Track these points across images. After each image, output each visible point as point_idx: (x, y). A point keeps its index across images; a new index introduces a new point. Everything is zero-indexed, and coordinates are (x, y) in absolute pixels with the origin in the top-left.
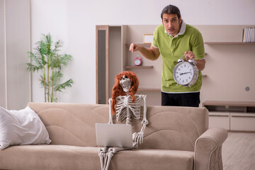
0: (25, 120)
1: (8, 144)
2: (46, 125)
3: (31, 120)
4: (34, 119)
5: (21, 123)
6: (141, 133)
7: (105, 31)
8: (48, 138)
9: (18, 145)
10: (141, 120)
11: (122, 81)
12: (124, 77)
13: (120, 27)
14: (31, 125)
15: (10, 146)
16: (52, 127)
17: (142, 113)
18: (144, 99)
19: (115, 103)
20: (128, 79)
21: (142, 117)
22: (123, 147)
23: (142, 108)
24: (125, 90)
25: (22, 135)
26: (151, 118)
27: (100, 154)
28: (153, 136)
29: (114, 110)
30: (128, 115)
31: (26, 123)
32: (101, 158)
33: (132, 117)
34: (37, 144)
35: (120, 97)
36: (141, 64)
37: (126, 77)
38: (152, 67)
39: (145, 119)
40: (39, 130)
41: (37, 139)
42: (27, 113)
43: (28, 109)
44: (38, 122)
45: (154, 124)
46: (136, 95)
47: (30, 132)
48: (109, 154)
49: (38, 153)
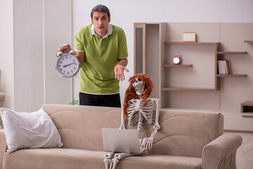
0: (36, 122)
1: (16, 147)
2: (58, 128)
3: (43, 123)
4: (46, 122)
5: (31, 125)
6: (151, 138)
7: (142, 29)
8: (60, 142)
9: (28, 148)
10: (153, 124)
11: (135, 84)
12: (137, 79)
13: (158, 25)
14: (42, 128)
15: (19, 149)
16: (65, 130)
17: (154, 118)
18: (157, 103)
19: (127, 106)
20: (141, 82)
21: (154, 121)
22: (131, 153)
23: (154, 112)
24: (138, 93)
25: (31, 138)
26: (164, 123)
27: (105, 160)
28: (165, 141)
29: (126, 113)
30: (140, 119)
31: (36, 126)
32: (106, 164)
33: (144, 121)
34: (48, 148)
35: (132, 100)
36: (180, 63)
37: (139, 80)
38: (191, 66)
39: (157, 123)
40: (50, 133)
41: (48, 143)
42: (39, 116)
43: (41, 111)
44: (50, 125)
45: (166, 129)
46: (148, 98)
47: (40, 135)
48: (115, 160)
49: (45, 158)
